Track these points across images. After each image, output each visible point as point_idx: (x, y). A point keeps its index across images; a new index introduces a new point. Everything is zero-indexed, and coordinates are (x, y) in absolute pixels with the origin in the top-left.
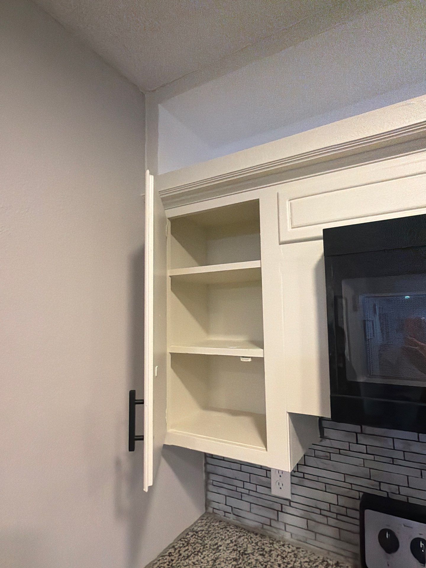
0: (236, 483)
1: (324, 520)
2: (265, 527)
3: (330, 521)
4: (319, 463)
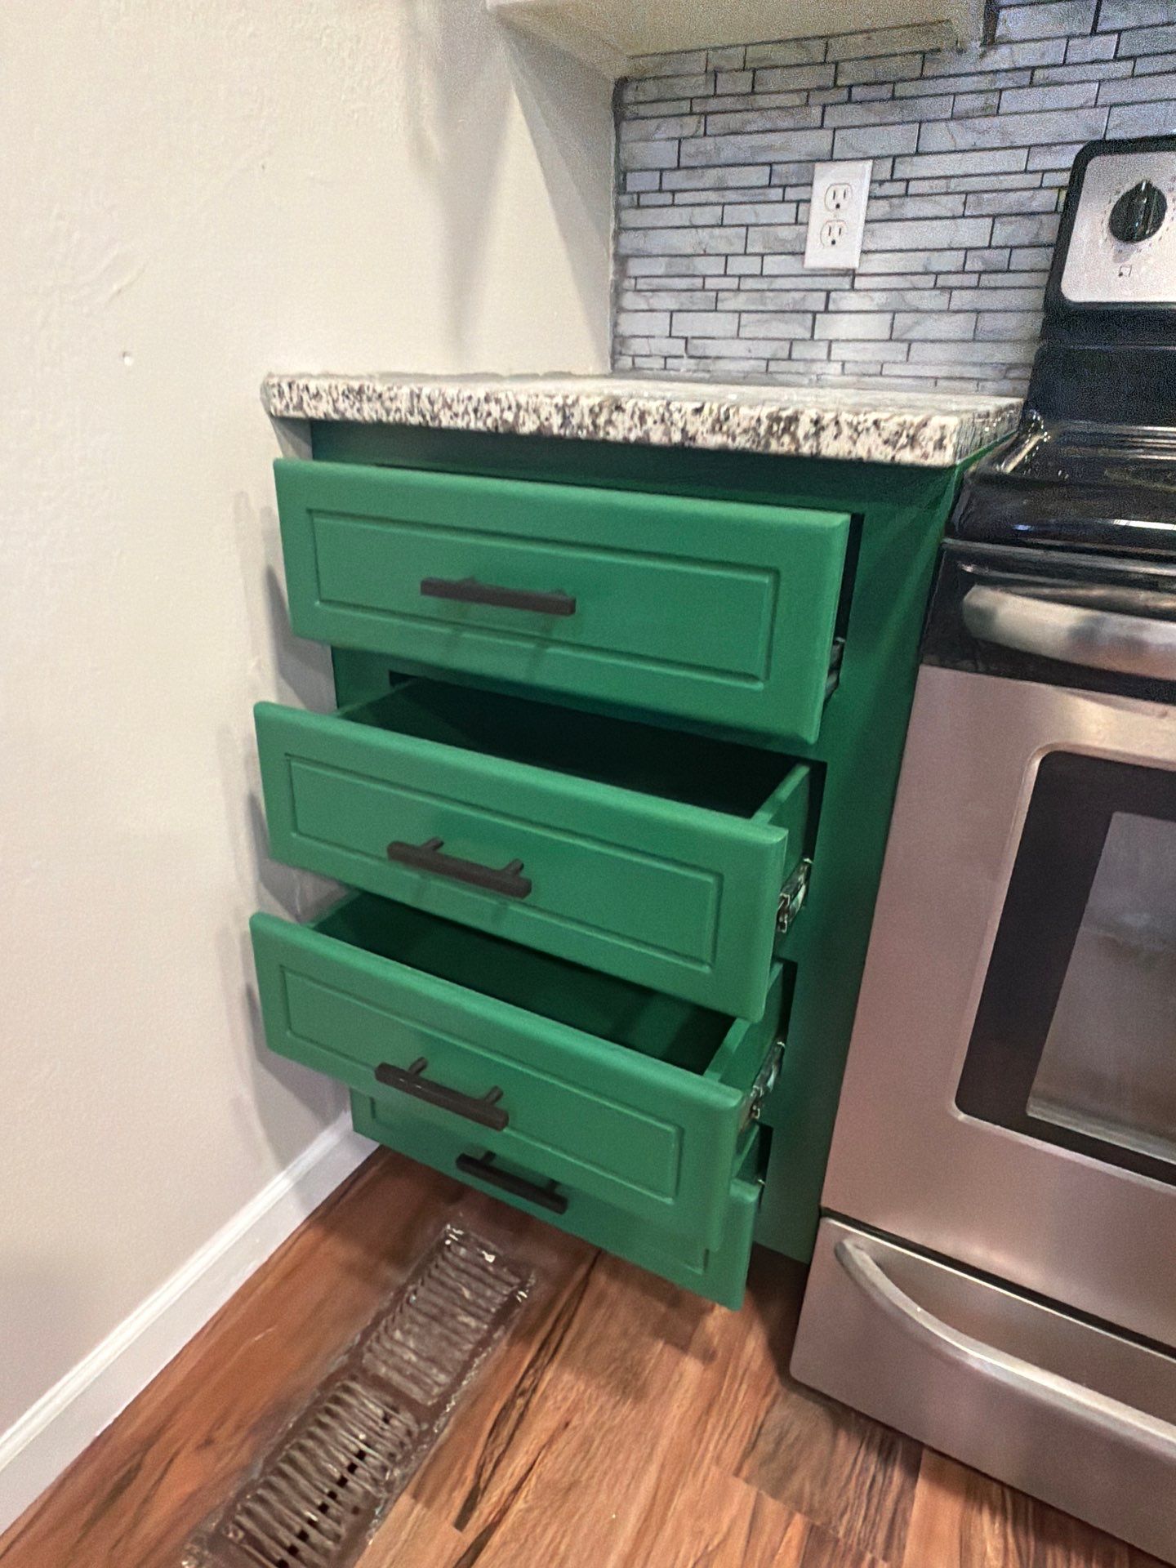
0: (703, 265)
1: (938, 300)
2: (773, 366)
3: (961, 299)
4: (960, 135)
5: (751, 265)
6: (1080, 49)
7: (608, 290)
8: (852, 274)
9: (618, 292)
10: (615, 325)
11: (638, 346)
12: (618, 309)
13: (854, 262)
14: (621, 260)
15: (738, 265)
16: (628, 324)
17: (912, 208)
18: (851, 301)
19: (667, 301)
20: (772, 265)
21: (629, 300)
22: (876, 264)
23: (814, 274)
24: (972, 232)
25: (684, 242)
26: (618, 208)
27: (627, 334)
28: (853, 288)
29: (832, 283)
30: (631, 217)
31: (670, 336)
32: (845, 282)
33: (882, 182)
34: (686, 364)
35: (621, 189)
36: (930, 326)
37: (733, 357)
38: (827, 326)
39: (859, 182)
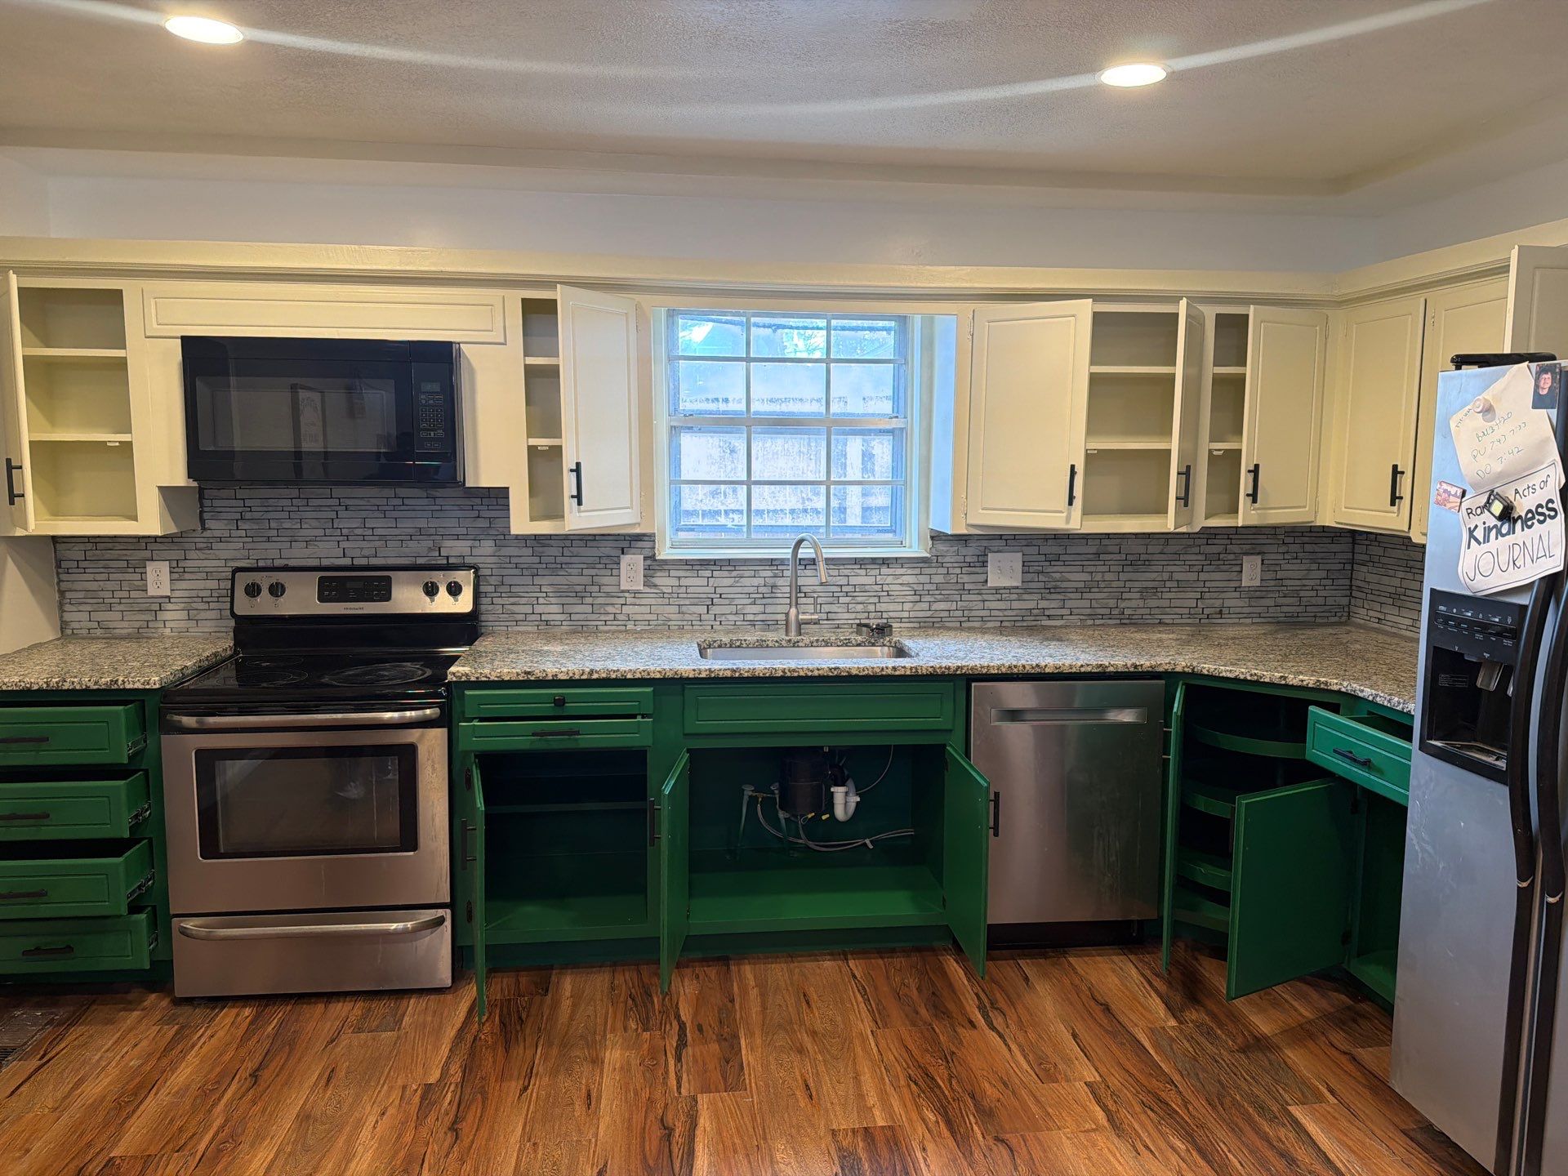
0: (102, 594)
1: (206, 606)
2: (141, 630)
3: (212, 605)
4: (200, 554)
5: (126, 594)
6: (234, 533)
7: (57, 604)
8: (169, 597)
9: (61, 605)
10: (62, 617)
11: (74, 625)
12: (62, 610)
13: (168, 594)
14: (62, 593)
15: (118, 594)
16: (67, 617)
17: (187, 576)
18: (170, 606)
19: (89, 608)
20: (133, 594)
21: (67, 607)
22: (177, 593)
23: (153, 597)
24: (213, 584)
25: (94, 586)
26: (58, 574)
27: (68, 620)
28: (170, 602)
29: (160, 600)
30: (64, 577)
31: (90, 621)
32: (167, 600)
33: (174, 568)
34: (99, 632)
35: (59, 566)
36: (203, 615)
37: (124, 628)
38: (162, 616)
39: (165, 567)
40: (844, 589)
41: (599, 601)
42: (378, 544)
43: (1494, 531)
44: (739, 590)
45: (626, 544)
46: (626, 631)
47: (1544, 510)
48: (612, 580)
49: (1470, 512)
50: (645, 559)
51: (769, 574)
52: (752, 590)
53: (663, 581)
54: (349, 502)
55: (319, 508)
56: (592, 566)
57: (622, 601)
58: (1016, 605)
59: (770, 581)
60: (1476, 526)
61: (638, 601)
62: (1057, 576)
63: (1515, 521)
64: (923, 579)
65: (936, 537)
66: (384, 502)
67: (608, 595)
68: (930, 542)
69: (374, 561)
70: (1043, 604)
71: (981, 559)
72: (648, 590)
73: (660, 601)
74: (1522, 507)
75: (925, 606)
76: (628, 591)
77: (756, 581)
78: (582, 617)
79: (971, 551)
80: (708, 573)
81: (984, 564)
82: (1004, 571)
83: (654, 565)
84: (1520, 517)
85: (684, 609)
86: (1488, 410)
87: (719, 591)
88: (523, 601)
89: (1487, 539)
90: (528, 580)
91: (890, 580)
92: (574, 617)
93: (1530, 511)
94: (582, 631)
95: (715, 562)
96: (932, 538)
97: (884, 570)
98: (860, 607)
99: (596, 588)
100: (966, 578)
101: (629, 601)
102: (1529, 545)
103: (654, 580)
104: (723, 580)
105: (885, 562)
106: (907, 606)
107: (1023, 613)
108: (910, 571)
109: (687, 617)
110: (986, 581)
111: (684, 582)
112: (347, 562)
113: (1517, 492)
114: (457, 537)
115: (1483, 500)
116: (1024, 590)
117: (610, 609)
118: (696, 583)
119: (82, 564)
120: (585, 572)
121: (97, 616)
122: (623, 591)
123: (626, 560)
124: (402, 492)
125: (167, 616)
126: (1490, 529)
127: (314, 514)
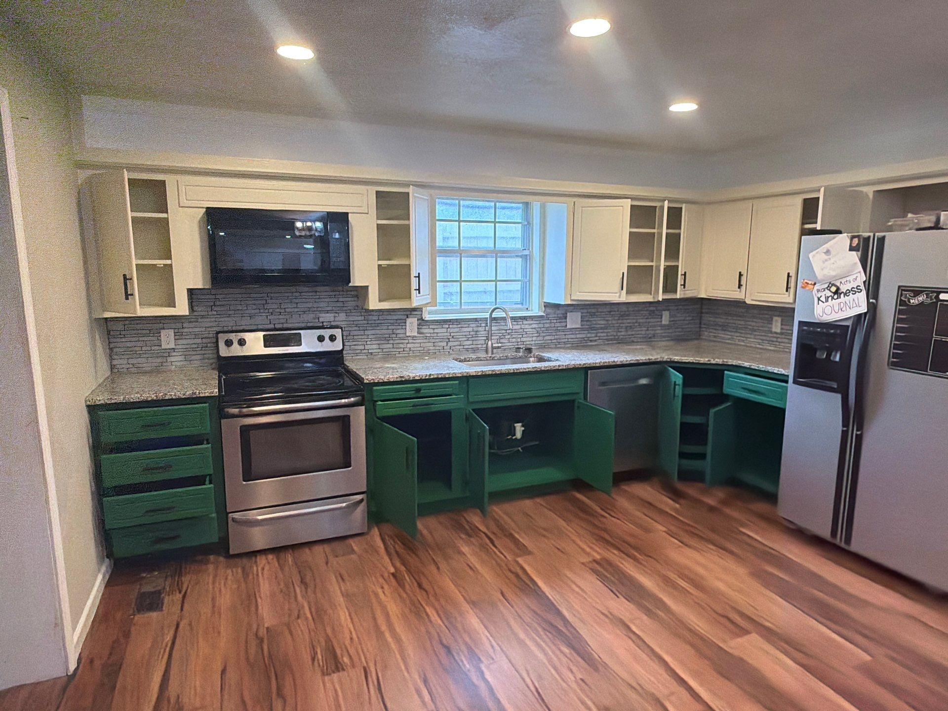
0: (135, 349)
1: (194, 353)
2: (158, 368)
3: (198, 353)
4: (191, 325)
5: (149, 348)
6: (210, 313)
7: (108, 355)
8: (174, 349)
9: (111, 356)
10: (111, 363)
11: (119, 367)
12: (112, 359)
13: (174, 347)
14: (111, 349)
15: (144, 348)
16: (114, 362)
17: (184, 337)
18: (175, 354)
19: (127, 357)
20: (153, 348)
21: (115, 357)
22: (178, 347)
23: (164, 349)
24: (199, 341)
25: (129, 345)
26: (109, 338)
27: (115, 364)
28: (174, 352)
29: (169, 351)
30: (112, 340)
31: (128, 364)
32: (172, 351)
33: (176, 333)
34: (133, 370)
35: (109, 335)
36: (193, 357)
37: (147, 367)
38: (170, 359)
39: (171, 332)
40: (508, 331)
41: (396, 342)
42: (288, 317)
43: (830, 298)
44: (461, 334)
45: (409, 313)
46: (409, 356)
47: (855, 289)
48: (403, 331)
49: (818, 291)
50: (418, 320)
51: (474, 325)
52: (468, 333)
53: (425, 330)
54: (272, 295)
55: (255, 299)
56: (392, 324)
57: (407, 341)
58: (578, 336)
59: (475, 329)
60: (821, 296)
61: (414, 341)
62: (594, 322)
63: (841, 294)
64: (542, 326)
65: (547, 305)
66: (290, 294)
67: (400, 339)
68: (544, 308)
69: (285, 326)
70: (589, 335)
71: (565, 315)
72: (419, 335)
73: (425, 341)
74: (843, 288)
75: (541, 338)
76: (410, 336)
77: (471, 329)
78: (387, 350)
79: (560, 312)
80: (447, 326)
81: (566, 318)
82: (574, 321)
83: (422, 322)
84: (843, 292)
85: (436, 344)
86: (828, 252)
87: (452, 334)
88: (360, 343)
89: (827, 301)
90: (362, 332)
91: (527, 326)
92: (384, 350)
93: (848, 290)
94: (388, 357)
95: (450, 321)
96: (545, 306)
97: (525, 322)
98: (514, 340)
99: (395, 336)
100: (558, 325)
101: (410, 341)
102: (848, 302)
103: (421, 330)
104: (454, 329)
105: (525, 318)
106: (534, 339)
107: (581, 339)
108: (535, 322)
109: (438, 348)
110: (566, 326)
111: (436, 331)
112: (272, 326)
113: (841, 283)
114: (327, 312)
115: (826, 286)
116: (582, 329)
117: (402, 346)
118: (441, 331)
119: (123, 333)
120: (390, 327)
121: (131, 361)
122: (407, 337)
123: (409, 321)
124: (300, 289)
125: (172, 359)
126: (828, 297)
127: (253, 302)
